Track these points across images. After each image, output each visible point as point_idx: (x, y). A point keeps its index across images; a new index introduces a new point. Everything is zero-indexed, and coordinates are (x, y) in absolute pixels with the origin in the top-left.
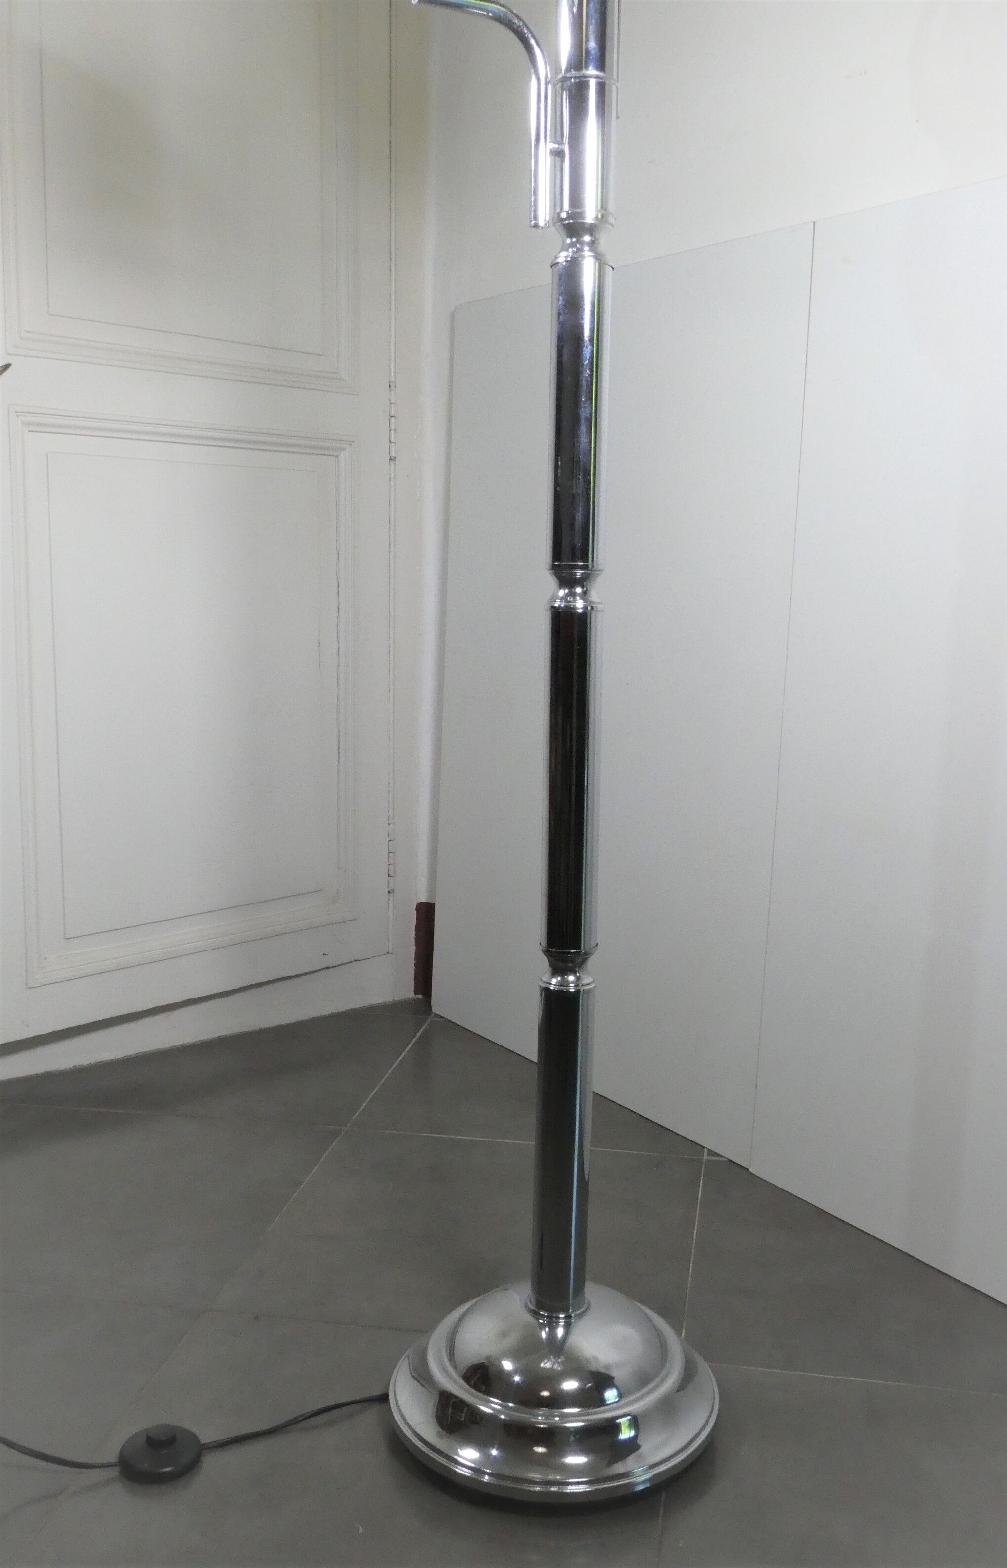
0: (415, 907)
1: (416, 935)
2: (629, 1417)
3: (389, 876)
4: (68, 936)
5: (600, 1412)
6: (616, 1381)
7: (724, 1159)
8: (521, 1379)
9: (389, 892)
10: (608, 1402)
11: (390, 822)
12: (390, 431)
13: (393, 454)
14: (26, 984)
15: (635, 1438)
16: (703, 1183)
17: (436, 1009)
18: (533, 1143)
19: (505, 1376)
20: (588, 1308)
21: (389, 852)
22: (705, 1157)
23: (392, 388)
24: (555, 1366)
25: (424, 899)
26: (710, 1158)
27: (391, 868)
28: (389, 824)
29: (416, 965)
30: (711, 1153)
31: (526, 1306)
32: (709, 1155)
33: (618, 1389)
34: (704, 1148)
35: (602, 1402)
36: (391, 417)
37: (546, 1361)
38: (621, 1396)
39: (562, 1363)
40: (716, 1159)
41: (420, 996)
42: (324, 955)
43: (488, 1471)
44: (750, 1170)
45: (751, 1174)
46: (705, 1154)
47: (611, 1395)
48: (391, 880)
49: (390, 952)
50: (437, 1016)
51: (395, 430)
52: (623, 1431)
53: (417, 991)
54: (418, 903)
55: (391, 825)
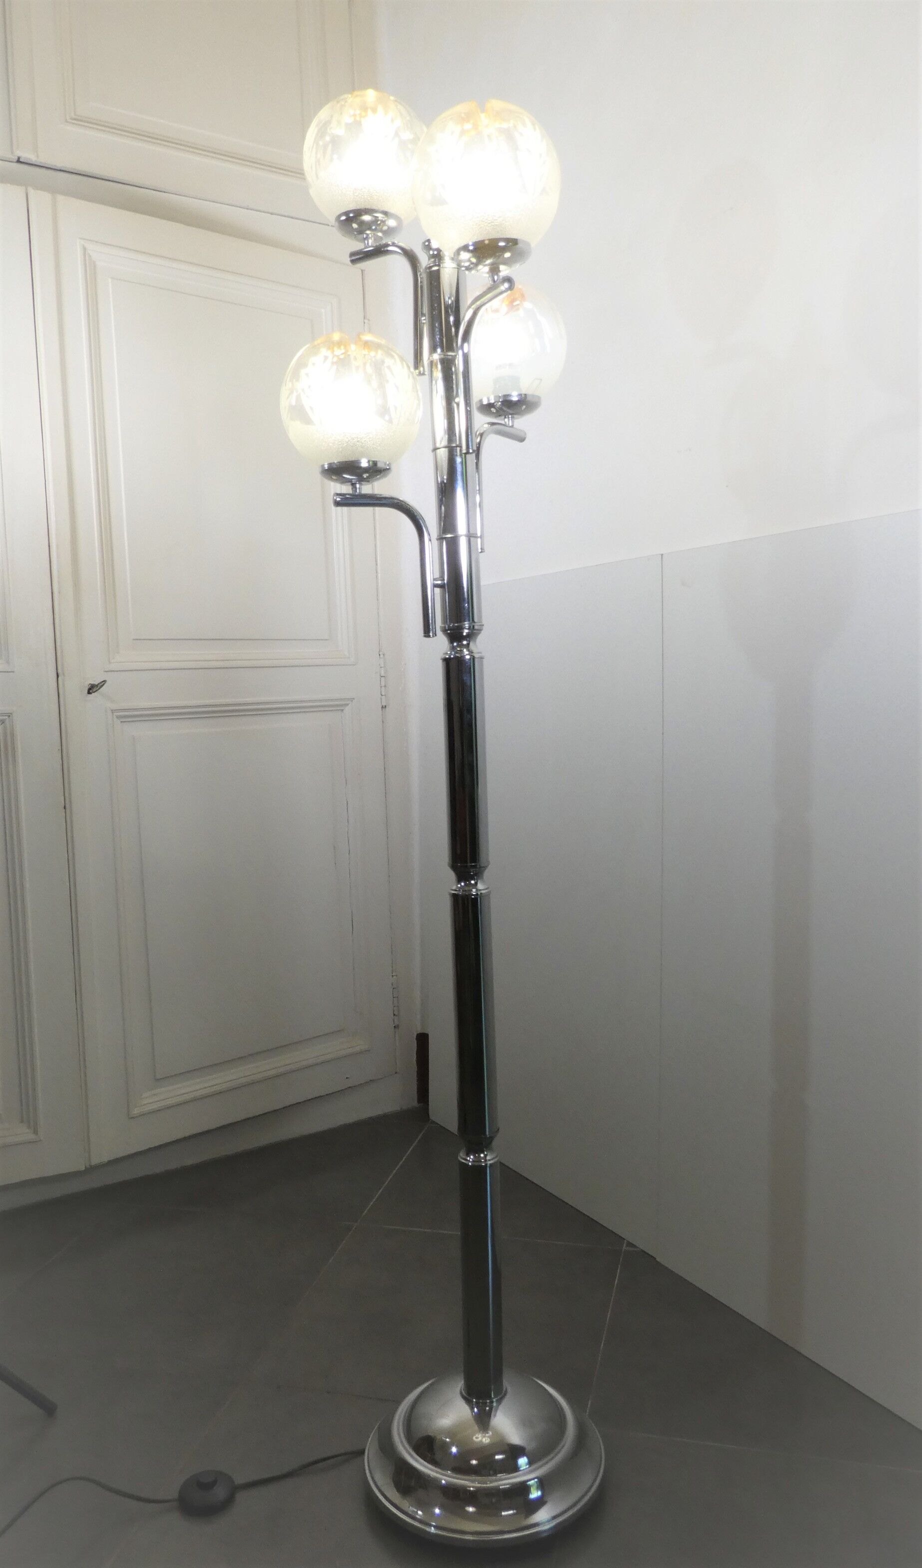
0: (415, 1037)
1: (416, 1059)
3: (394, 1015)
4: (158, 1077)
5: (515, 1477)
7: (639, 1249)
8: (457, 1451)
9: (395, 1027)
10: (522, 1469)
11: (394, 974)
12: (381, 687)
13: (384, 704)
14: (128, 1115)
15: (541, 1497)
16: (620, 1270)
17: (433, 1116)
19: (444, 1448)
20: (505, 1394)
21: (393, 997)
22: (624, 1248)
23: (382, 656)
25: (419, 1030)
26: (628, 1248)
27: (395, 1008)
29: (417, 1082)
30: (630, 1244)
31: (461, 1393)
32: (627, 1246)
33: (528, 1458)
34: (624, 1239)
35: (516, 1468)
36: (382, 677)
37: (476, 1435)
38: (530, 1463)
40: (631, 1249)
41: (421, 1104)
42: (347, 1078)
43: (434, 1524)
44: (658, 1259)
45: (658, 1262)
46: (625, 1245)
47: (523, 1461)
48: (396, 1018)
49: (399, 1071)
50: (433, 1122)
51: (385, 686)
52: (532, 1491)
53: (419, 1101)
54: (418, 1034)
55: (395, 977)
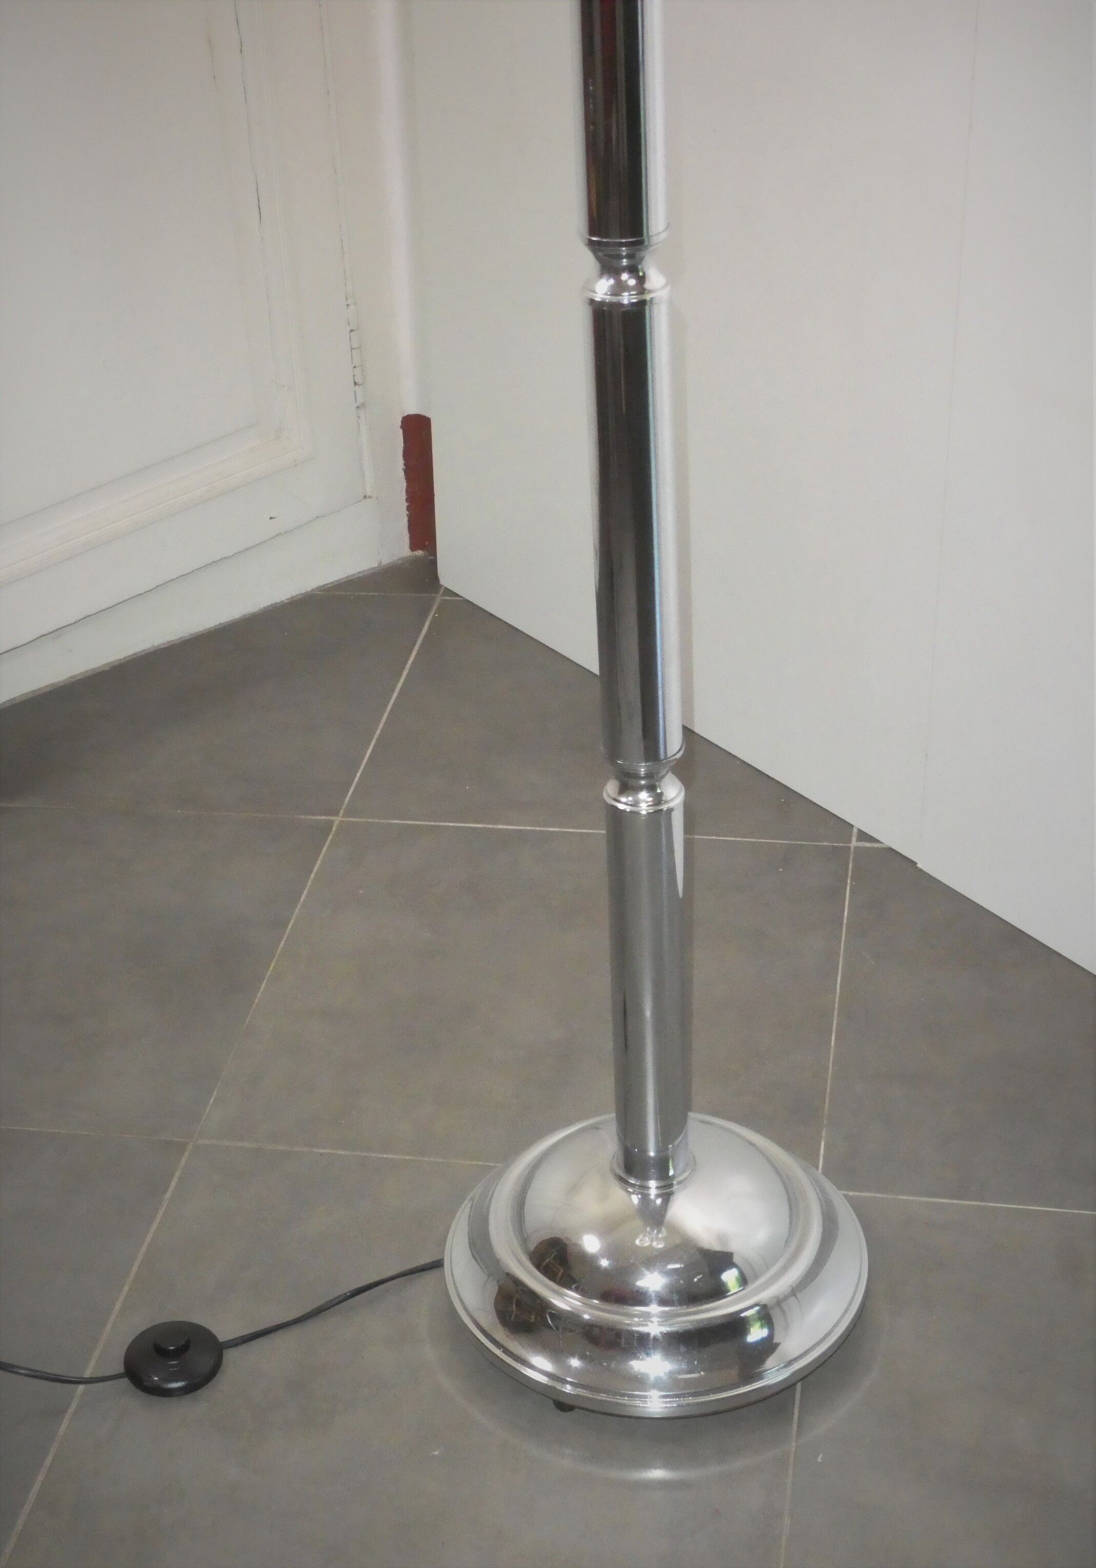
0: (400, 424)
1: (405, 465)
2: (757, 1308)
3: (355, 384)
6: (736, 1259)
7: (882, 846)
8: (610, 1264)
9: (358, 406)
11: (349, 302)
15: (771, 1336)
16: (851, 890)
17: (448, 575)
18: (604, 832)
19: (588, 1261)
21: (352, 349)
22: (854, 843)
24: (655, 1244)
25: (412, 410)
26: (861, 844)
27: (358, 371)
28: (348, 305)
29: (408, 508)
30: (863, 836)
31: (612, 1171)
32: (858, 840)
33: (740, 1271)
34: (852, 826)
35: (719, 1292)
37: (641, 1236)
38: (744, 1279)
39: (664, 1239)
40: (868, 845)
41: (419, 553)
42: (271, 518)
44: (919, 865)
45: (921, 870)
46: (854, 839)
48: (359, 389)
49: (368, 494)
50: (449, 592)
53: (414, 546)
54: (403, 418)
55: (352, 307)
